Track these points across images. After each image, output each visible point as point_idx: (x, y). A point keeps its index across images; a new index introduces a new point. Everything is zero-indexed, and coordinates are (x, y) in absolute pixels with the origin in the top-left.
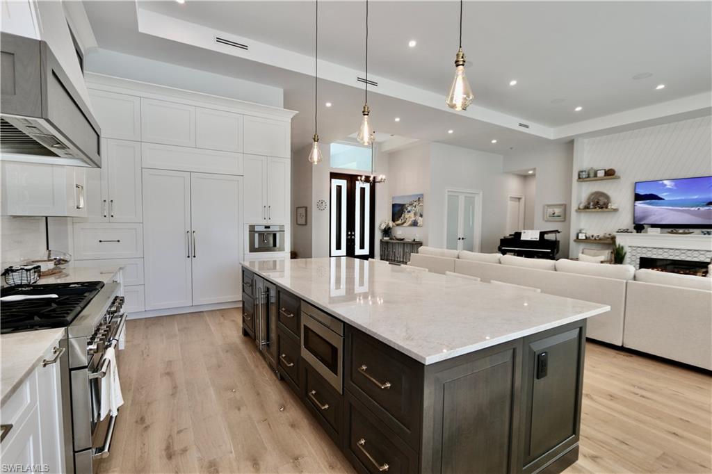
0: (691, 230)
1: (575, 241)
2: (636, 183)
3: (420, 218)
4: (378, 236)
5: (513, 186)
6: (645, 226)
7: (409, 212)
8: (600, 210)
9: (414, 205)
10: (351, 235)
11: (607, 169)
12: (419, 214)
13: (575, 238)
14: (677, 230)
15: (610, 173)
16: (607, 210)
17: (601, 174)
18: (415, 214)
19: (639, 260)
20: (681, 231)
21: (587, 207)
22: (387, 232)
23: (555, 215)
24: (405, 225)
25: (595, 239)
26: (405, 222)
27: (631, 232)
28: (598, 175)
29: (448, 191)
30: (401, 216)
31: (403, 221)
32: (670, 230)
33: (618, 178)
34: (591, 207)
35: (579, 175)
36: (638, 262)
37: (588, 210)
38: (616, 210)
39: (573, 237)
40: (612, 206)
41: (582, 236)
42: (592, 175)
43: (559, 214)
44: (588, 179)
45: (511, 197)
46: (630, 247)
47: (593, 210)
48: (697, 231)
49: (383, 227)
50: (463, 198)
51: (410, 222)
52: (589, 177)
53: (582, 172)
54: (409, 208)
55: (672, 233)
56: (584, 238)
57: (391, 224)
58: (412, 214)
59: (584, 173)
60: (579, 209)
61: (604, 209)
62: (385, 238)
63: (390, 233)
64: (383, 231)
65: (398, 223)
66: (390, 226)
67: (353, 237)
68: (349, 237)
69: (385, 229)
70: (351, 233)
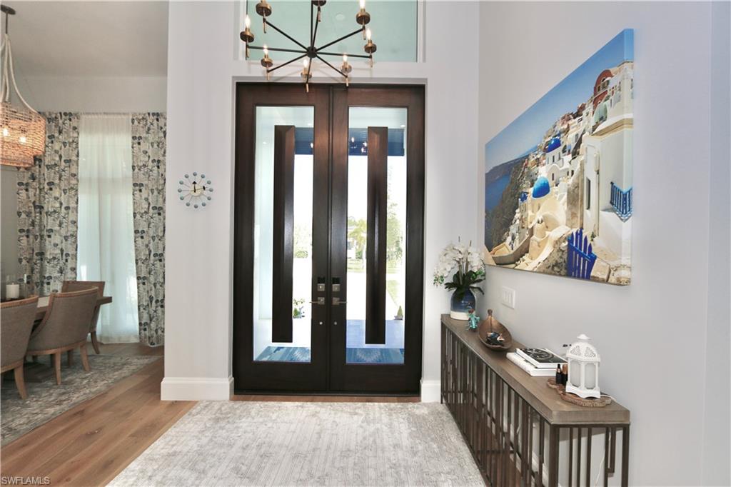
3: (611, 218)
4: (436, 302)
7: (543, 191)
9: (569, 140)
10: (328, 294)
12: (600, 196)
18: (577, 199)
22: (464, 286)
24: (529, 263)
26: (524, 250)
30: (509, 222)
31: (517, 245)
49: (449, 273)
51: (547, 252)
54: (543, 173)
57: (477, 258)
58: (555, 203)
63: (476, 294)
64: (449, 286)
65: (505, 250)
66: (476, 265)
67: (336, 301)
68: (322, 300)
69: (457, 276)
70: (329, 301)
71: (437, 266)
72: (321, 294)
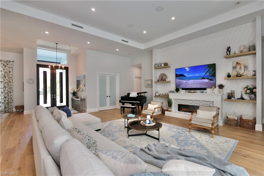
0: (196, 91)
1: (155, 96)
2: (176, 69)
3: (84, 87)
4: (70, 96)
5: (136, 72)
6: (180, 89)
8: (163, 82)
9: (82, 80)
10: (54, 96)
11: (165, 63)
13: (155, 95)
14: (191, 90)
15: (166, 65)
16: (166, 82)
17: (163, 65)
19: (178, 105)
20: (192, 91)
21: (158, 81)
22: (74, 94)
23: (149, 84)
25: (162, 96)
26: (80, 89)
27: (175, 92)
28: (162, 66)
29: (99, 74)
30: (79, 86)
32: (188, 91)
33: (170, 67)
34: (160, 80)
35: (155, 66)
36: (178, 107)
37: (159, 82)
38: (169, 82)
39: (154, 95)
40: (167, 80)
41: (157, 94)
42: (160, 66)
43: (150, 84)
44: (158, 68)
45: (135, 77)
46: (174, 99)
47: (161, 82)
48: (198, 91)
49: (72, 92)
50: (109, 77)
52: (158, 66)
53: (156, 64)
55: (189, 92)
56: (158, 95)
59: (156, 65)
60: (156, 82)
61: (164, 82)
62: (73, 97)
63: (76, 94)
64: (72, 94)
65: (78, 89)
66: (76, 91)
67: (55, 97)
68: (52, 97)
69: (73, 93)
70: (54, 95)
71: (71, 91)
72: (52, 96)
